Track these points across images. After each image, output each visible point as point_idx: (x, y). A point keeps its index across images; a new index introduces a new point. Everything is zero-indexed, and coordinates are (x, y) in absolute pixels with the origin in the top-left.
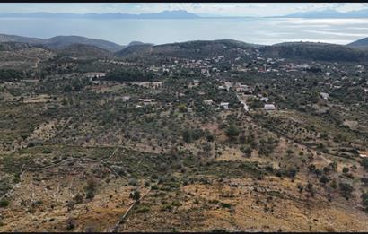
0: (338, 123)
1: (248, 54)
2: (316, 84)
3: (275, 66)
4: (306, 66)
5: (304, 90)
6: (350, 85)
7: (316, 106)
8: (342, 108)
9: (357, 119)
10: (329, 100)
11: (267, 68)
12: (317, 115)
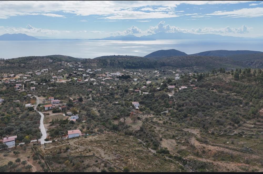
0: (156, 146)
1: (71, 66)
2: (127, 91)
3: (93, 76)
4: (118, 74)
5: (116, 99)
6: (155, 90)
7: (129, 120)
8: (155, 120)
9: (174, 137)
10: (141, 110)
11: (85, 78)
12: (131, 134)
